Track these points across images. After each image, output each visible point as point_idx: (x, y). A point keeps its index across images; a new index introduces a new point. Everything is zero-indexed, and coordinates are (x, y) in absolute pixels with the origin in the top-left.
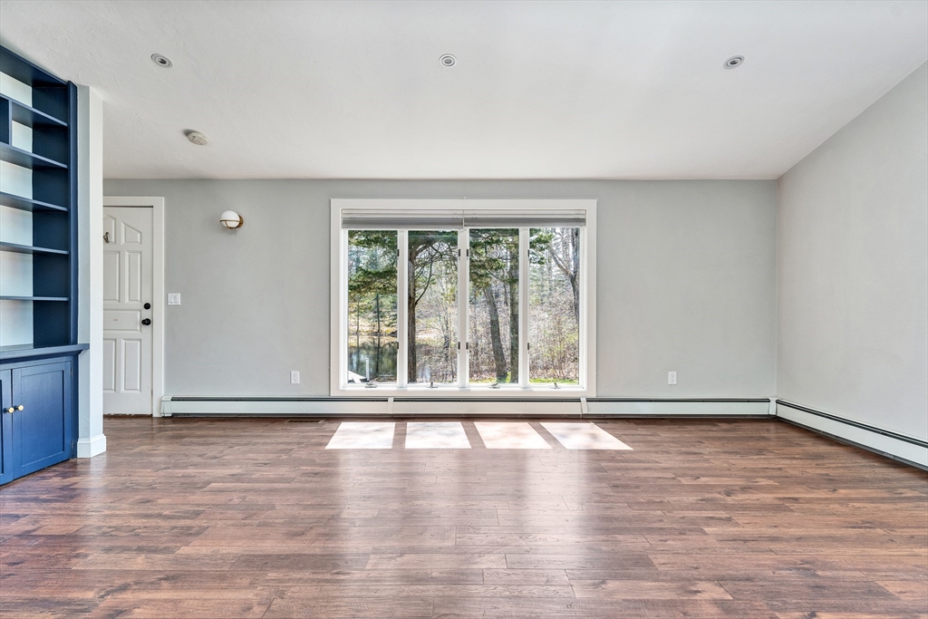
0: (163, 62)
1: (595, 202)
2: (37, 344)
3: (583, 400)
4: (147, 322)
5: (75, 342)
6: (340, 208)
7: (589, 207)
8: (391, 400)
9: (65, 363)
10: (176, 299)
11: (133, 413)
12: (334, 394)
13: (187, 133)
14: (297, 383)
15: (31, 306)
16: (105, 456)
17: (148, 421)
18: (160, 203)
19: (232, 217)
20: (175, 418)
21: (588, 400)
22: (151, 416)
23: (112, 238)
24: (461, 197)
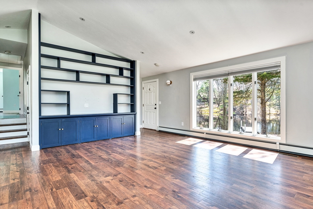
0: (143, 53)
1: (285, 57)
2: (131, 112)
3: (278, 143)
4: (155, 108)
5: (135, 112)
6: (192, 76)
7: (282, 60)
8: (205, 133)
9: (133, 116)
10: (160, 103)
11: (151, 129)
12: (191, 130)
13: (155, 64)
14: (182, 125)
15: (130, 105)
16: (140, 136)
17: (155, 131)
18: (157, 80)
19: (168, 82)
20: (160, 131)
21: (280, 144)
22: (156, 130)
23: (150, 90)
24: (227, 66)
